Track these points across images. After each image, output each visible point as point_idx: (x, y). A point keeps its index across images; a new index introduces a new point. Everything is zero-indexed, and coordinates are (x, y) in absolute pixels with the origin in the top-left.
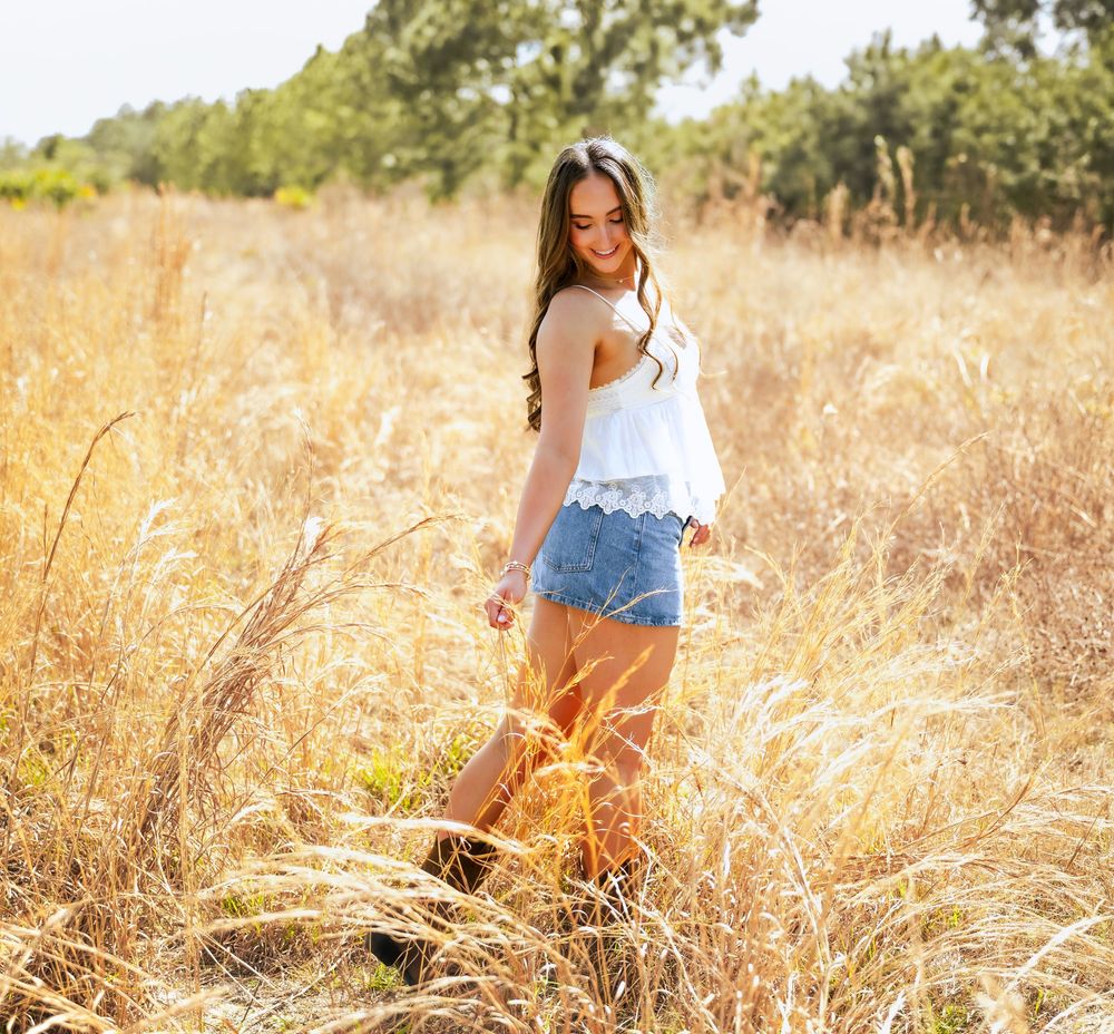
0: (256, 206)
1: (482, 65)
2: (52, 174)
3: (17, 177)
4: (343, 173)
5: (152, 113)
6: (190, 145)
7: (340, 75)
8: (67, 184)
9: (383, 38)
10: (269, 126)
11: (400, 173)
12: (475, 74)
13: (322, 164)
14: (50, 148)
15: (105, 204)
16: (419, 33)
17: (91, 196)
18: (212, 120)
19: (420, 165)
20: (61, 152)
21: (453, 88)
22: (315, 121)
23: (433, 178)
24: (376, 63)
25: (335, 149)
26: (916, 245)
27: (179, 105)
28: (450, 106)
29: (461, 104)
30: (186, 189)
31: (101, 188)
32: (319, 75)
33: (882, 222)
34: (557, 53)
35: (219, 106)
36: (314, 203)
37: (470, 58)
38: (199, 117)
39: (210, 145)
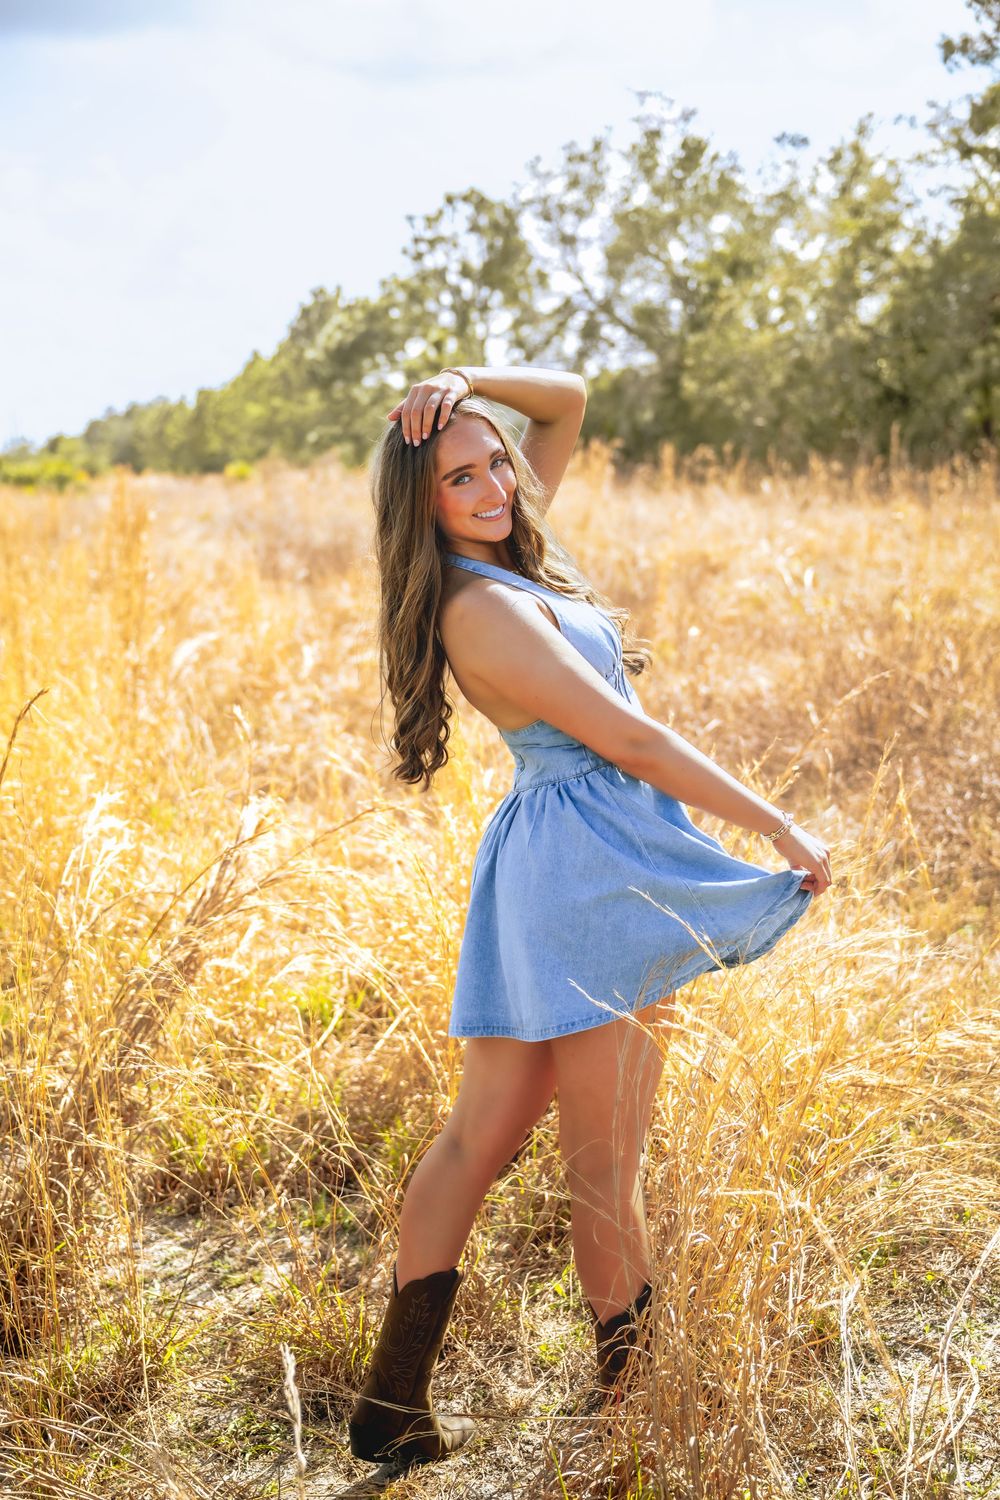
0: (212, 480)
1: (381, 358)
2: (53, 466)
3: (28, 468)
4: (275, 450)
5: (132, 413)
6: (160, 435)
7: (273, 372)
8: (67, 471)
9: (302, 341)
10: (218, 416)
11: (321, 447)
12: (376, 366)
13: (261, 443)
14: (53, 446)
15: (95, 486)
16: (330, 337)
17: (83, 478)
18: (177, 416)
19: (337, 439)
20: (63, 447)
21: (358, 378)
22: (254, 411)
23: (347, 448)
24: (298, 361)
25: (269, 430)
26: (733, 481)
27: (150, 406)
28: (356, 392)
29: (367, 390)
30: (159, 469)
31: (92, 472)
32: (255, 375)
33: (705, 463)
34: (438, 345)
35: (181, 405)
36: (254, 473)
37: (370, 353)
38: (167, 416)
39: (175, 433)
